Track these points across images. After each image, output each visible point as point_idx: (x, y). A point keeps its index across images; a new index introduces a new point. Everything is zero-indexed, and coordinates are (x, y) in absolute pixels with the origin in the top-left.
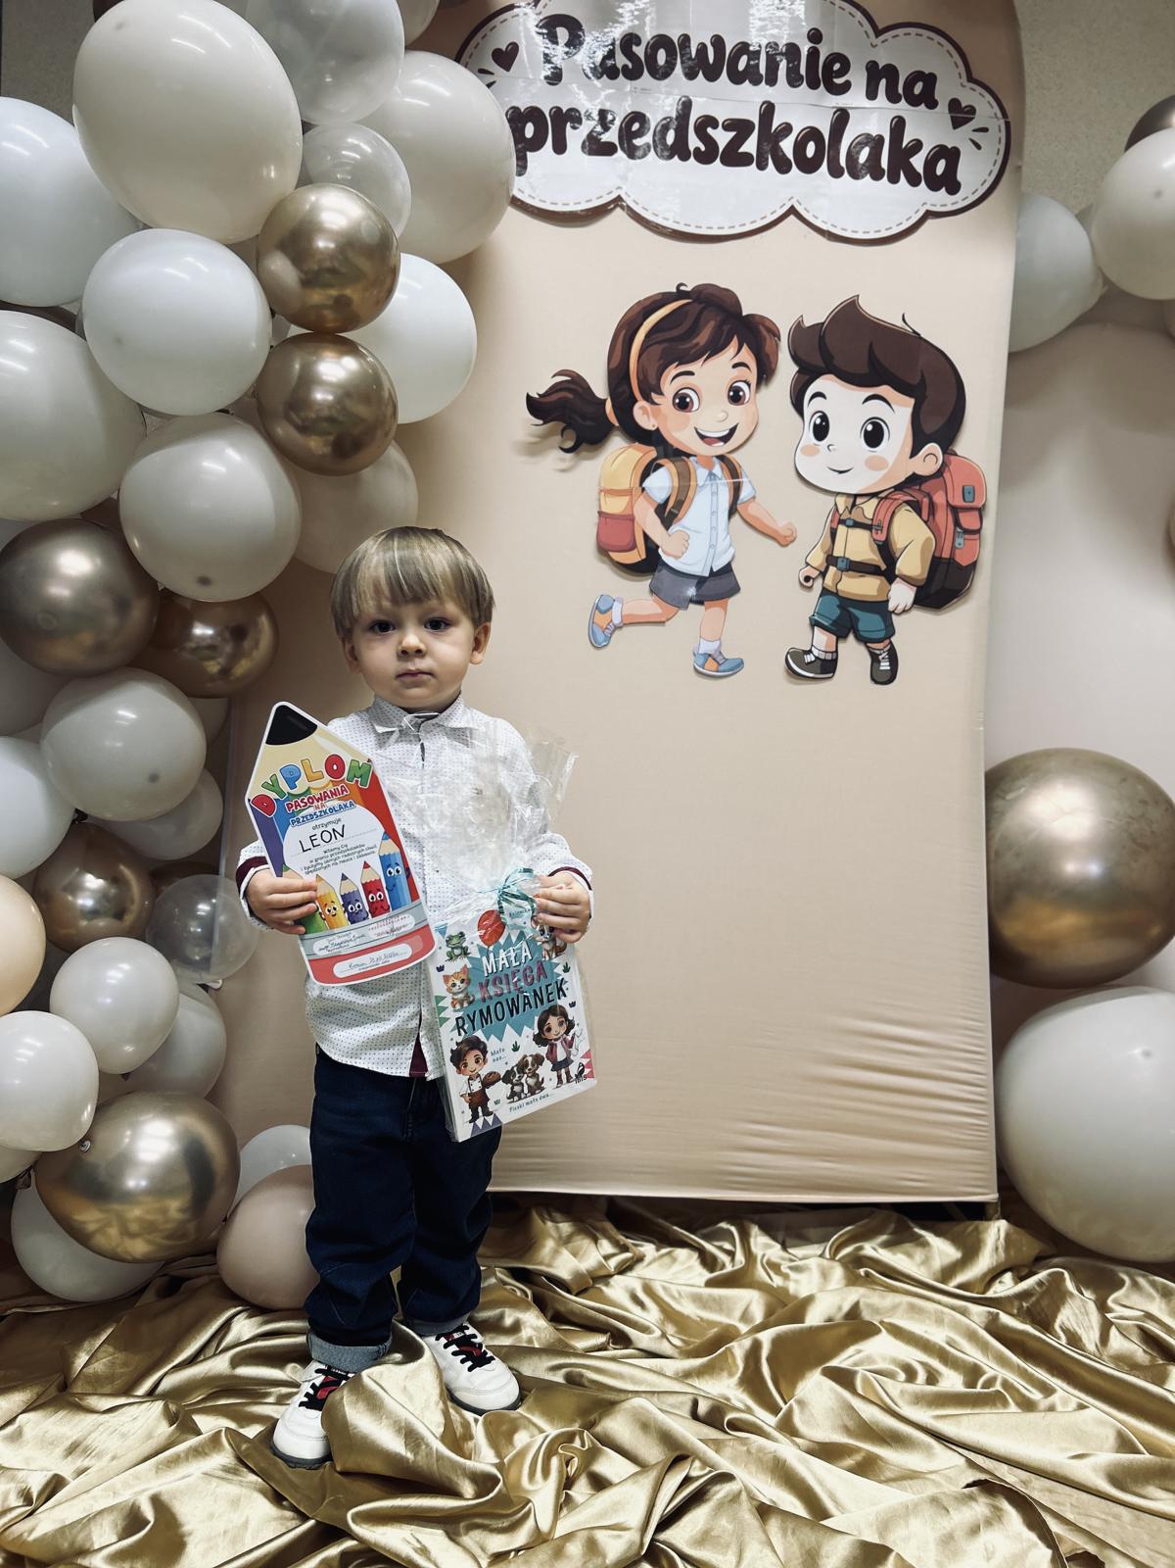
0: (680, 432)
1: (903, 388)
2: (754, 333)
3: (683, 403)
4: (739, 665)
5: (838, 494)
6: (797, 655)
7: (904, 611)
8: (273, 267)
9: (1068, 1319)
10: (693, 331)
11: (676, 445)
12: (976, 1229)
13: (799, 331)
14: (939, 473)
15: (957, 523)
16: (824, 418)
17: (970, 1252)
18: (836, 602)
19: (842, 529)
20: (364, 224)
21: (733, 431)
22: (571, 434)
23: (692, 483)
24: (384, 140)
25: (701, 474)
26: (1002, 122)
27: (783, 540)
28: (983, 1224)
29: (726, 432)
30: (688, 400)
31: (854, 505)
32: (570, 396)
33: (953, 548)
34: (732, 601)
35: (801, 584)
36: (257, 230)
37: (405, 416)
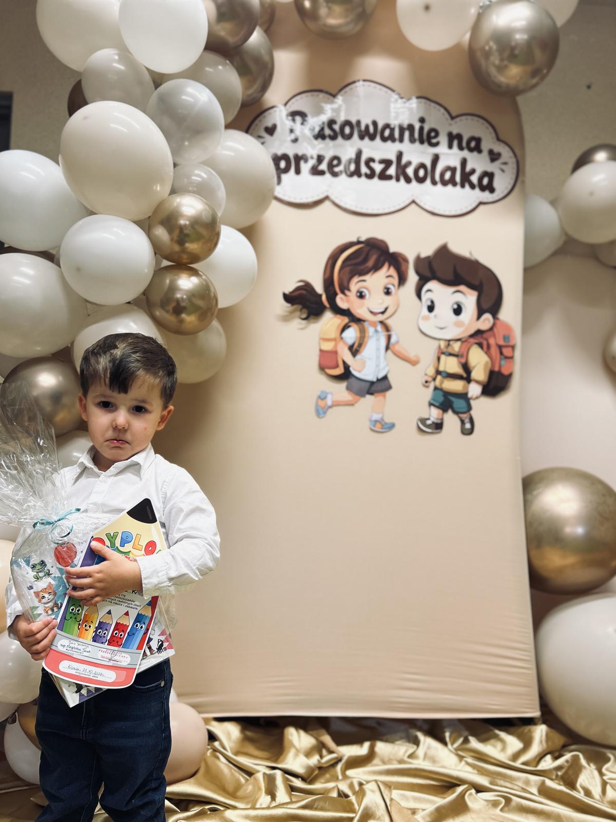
0: (360, 310)
1: (471, 286)
2: (396, 261)
3: (361, 296)
4: (392, 426)
5: (439, 340)
6: (423, 421)
7: (477, 398)
8: (157, 233)
9: (584, 781)
10: (366, 260)
11: (358, 316)
12: (530, 731)
13: (418, 260)
14: (491, 329)
15: (501, 353)
16: (432, 302)
17: (527, 744)
18: (441, 393)
19: (443, 357)
20: (204, 213)
21: (386, 309)
22: (305, 311)
23: (367, 335)
24: (212, 171)
25: (371, 330)
26: (514, 160)
27: (414, 363)
28: (533, 728)
29: (382, 310)
30: (363, 294)
31: (449, 345)
32: (304, 292)
33: (500, 366)
34: (389, 394)
35: (424, 386)
36: (150, 214)
37: (221, 305)
